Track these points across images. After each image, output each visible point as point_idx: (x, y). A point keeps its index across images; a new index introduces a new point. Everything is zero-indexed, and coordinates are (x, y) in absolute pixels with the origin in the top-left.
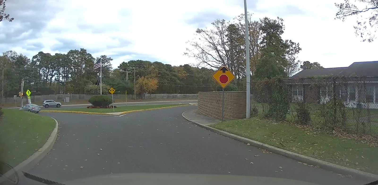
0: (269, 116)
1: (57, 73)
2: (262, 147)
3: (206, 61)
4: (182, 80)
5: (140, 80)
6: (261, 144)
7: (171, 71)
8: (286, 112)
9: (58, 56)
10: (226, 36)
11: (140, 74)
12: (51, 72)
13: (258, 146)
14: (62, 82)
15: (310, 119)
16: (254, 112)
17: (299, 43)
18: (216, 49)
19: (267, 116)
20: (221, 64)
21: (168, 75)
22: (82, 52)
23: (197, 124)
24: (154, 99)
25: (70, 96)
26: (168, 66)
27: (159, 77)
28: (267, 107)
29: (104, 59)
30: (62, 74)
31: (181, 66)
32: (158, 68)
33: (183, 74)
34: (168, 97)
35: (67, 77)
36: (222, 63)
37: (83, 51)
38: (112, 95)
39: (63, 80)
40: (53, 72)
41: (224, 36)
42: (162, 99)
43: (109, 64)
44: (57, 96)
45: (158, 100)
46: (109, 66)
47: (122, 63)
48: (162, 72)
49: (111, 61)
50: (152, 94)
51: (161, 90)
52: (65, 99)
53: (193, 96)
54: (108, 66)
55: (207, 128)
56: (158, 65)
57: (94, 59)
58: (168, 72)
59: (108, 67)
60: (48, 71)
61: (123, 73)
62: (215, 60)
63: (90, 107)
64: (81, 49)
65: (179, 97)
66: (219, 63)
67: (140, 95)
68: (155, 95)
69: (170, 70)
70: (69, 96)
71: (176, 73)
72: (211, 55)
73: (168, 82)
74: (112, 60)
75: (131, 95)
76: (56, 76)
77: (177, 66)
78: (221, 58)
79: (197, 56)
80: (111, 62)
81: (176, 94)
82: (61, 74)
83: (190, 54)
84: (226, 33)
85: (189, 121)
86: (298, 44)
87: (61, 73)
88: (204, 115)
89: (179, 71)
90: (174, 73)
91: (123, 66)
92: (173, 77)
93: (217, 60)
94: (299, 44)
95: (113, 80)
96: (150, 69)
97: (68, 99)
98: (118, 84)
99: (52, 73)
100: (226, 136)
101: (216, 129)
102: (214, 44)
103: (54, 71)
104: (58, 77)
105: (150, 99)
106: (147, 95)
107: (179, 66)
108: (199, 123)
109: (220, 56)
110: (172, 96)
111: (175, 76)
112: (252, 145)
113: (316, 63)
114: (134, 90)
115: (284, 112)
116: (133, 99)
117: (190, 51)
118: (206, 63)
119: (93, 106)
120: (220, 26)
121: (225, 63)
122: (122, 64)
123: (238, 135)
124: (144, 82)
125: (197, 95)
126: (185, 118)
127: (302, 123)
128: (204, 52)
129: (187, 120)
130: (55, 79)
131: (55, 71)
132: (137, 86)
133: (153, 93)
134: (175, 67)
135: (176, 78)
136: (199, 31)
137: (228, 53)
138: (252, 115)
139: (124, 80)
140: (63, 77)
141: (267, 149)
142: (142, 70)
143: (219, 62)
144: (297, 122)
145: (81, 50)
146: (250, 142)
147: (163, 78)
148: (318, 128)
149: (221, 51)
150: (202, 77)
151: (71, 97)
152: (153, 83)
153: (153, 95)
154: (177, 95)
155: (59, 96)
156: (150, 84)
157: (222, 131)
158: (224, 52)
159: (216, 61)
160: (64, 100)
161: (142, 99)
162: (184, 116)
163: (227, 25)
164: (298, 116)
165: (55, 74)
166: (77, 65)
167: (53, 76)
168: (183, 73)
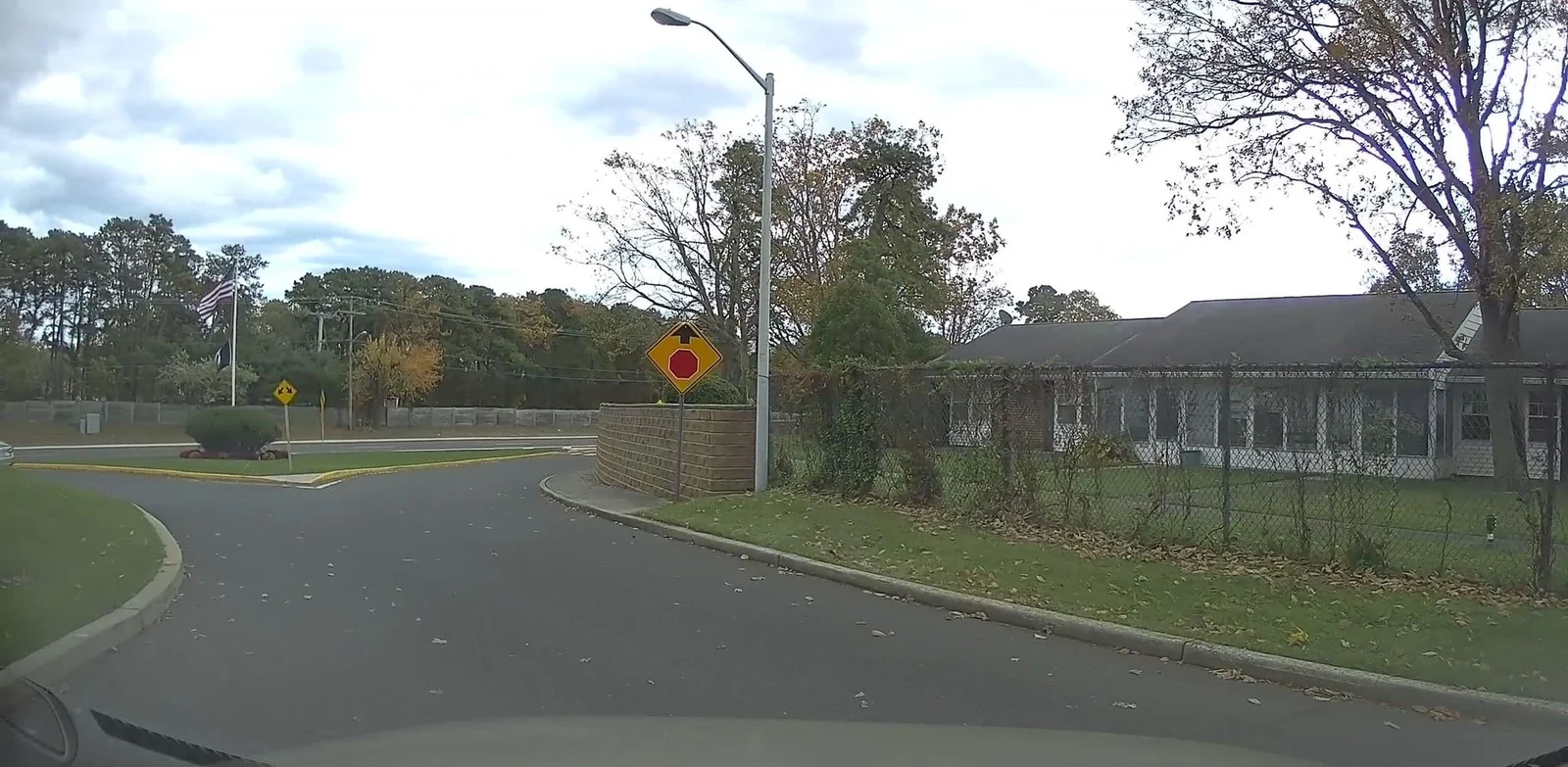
0: (822, 482)
1: (52, 312)
2: (781, 562)
3: (632, 283)
4: (534, 350)
5: (373, 348)
6: (777, 553)
7: (492, 314)
8: (873, 469)
9: (59, 240)
10: (716, 185)
11: (372, 326)
12: (30, 307)
13: (768, 560)
14: (69, 350)
15: (938, 491)
16: (779, 473)
17: (995, 220)
18: (674, 237)
19: (817, 485)
20: (691, 296)
21: (479, 330)
22: (154, 228)
23: (593, 511)
24: (426, 427)
25: (103, 409)
26: (482, 294)
27: (446, 338)
28: (819, 457)
29: (235, 261)
30: (72, 316)
31: (531, 295)
32: (442, 301)
33: (543, 330)
34: (479, 419)
35: (90, 329)
36: (695, 293)
37: (160, 227)
38: (286, 407)
39: (75, 341)
40: (37, 307)
41: (709, 185)
42: (456, 427)
43: (253, 281)
44: (51, 408)
45: (440, 430)
46: (253, 290)
47: (301, 279)
48: (456, 318)
49: (261, 269)
50: (417, 406)
51: (451, 390)
52: (83, 421)
53: (578, 418)
54: (246, 288)
55: (628, 523)
56: (441, 286)
57: (199, 259)
58: (481, 320)
59: (247, 292)
60: (17, 301)
61: (305, 319)
62: (666, 280)
63: (191, 455)
64: (152, 216)
65: (522, 423)
66: (683, 293)
67: (371, 413)
68: (427, 410)
69: (486, 311)
70: (100, 405)
71: (513, 326)
72: (653, 259)
73: (480, 358)
74: (264, 264)
75: (333, 411)
76: (47, 321)
77: (516, 296)
78: (691, 271)
79: (602, 262)
80: (260, 272)
81: (511, 410)
82: (68, 314)
83: (572, 249)
84: (718, 174)
85: (568, 504)
86: (993, 225)
87: (66, 311)
88: (618, 485)
89: (523, 316)
90: (504, 323)
91: (306, 288)
92: (501, 341)
93: (674, 280)
94: (995, 225)
95: (267, 348)
96: (410, 305)
97: (93, 422)
98: (285, 364)
99: (36, 312)
100: (682, 539)
101: (655, 523)
102: (666, 217)
103: (43, 301)
104: (56, 329)
105: (408, 427)
106: (396, 410)
107: (525, 295)
108: (604, 508)
109: (688, 265)
110: (493, 418)
111: (506, 333)
112: (754, 557)
113: (1079, 295)
114: (348, 389)
115: (866, 470)
116: (341, 427)
117: (575, 239)
118: (634, 288)
119: (202, 450)
120: (695, 144)
121: (707, 292)
122: (301, 282)
123: (720, 535)
124: (387, 360)
125: (594, 414)
126: (552, 496)
127: (917, 503)
128: (628, 246)
129: (561, 501)
130: (45, 337)
131: (44, 303)
132: (360, 373)
133: (419, 404)
134: (507, 300)
135: (512, 345)
136: (616, 162)
137: (721, 254)
138: (772, 481)
139: (308, 349)
140: (76, 329)
141: (791, 566)
142: (379, 306)
143: (682, 286)
144: (903, 500)
145: (151, 219)
146: (747, 551)
147: (458, 343)
148: (956, 515)
149: (692, 245)
150: (614, 345)
151: (104, 413)
152: (421, 363)
153: (419, 413)
154: (515, 413)
155: (59, 407)
156: (409, 365)
157: (673, 528)
158: (704, 250)
159: (672, 284)
160: (78, 426)
161: (375, 426)
162: (546, 489)
163: (722, 143)
164: (908, 482)
165: (46, 315)
166: (129, 282)
167: (37, 323)
168: (540, 326)
